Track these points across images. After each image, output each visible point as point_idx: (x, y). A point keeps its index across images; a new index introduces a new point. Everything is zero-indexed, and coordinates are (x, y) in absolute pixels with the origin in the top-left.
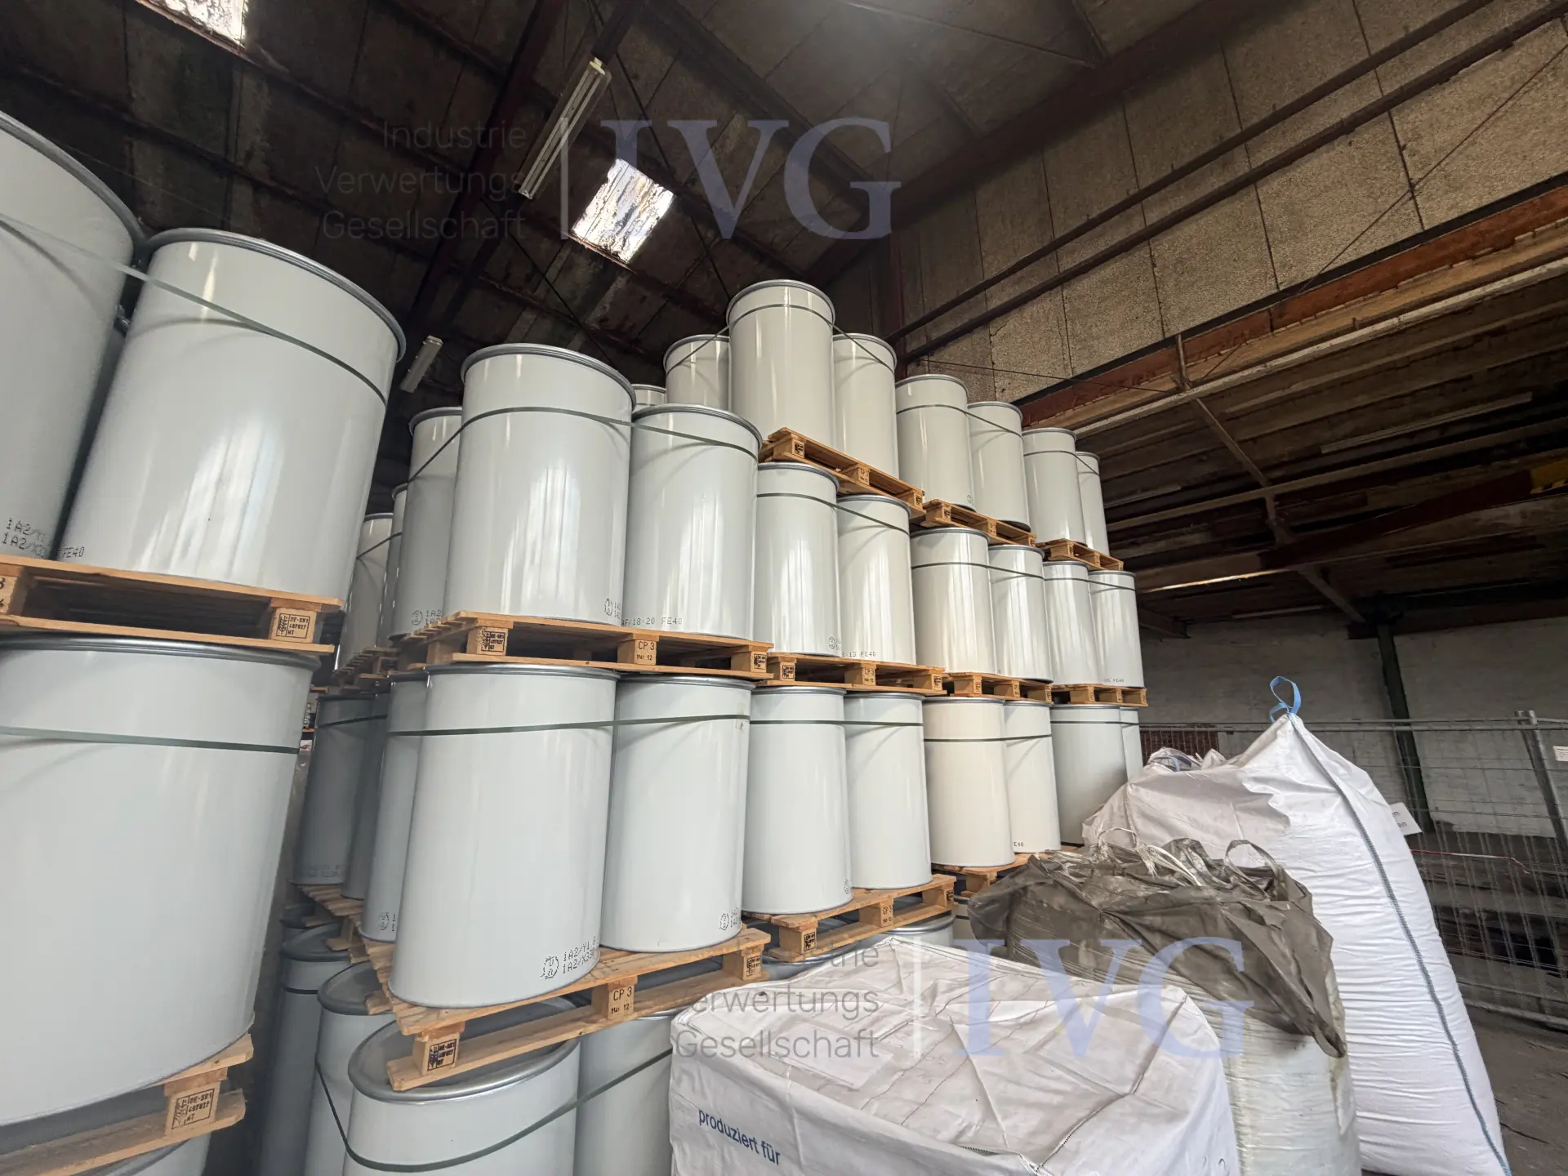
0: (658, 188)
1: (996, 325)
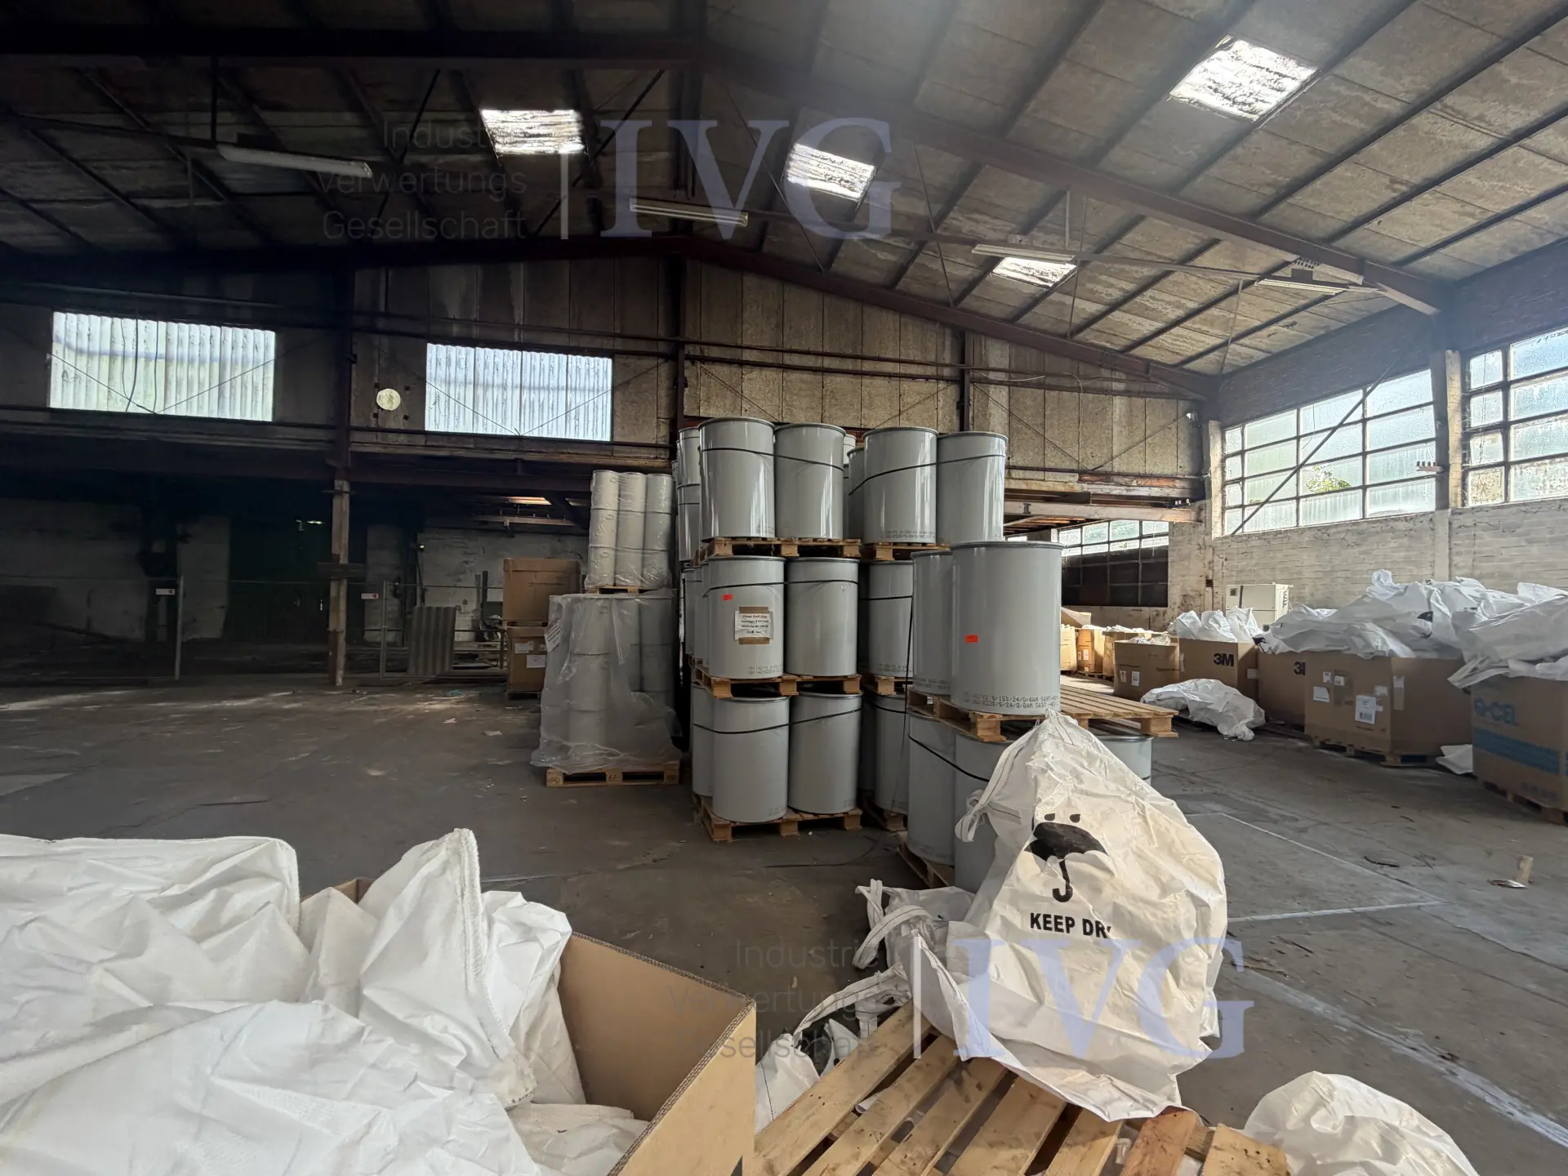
0: (578, 140)
1: (746, 369)
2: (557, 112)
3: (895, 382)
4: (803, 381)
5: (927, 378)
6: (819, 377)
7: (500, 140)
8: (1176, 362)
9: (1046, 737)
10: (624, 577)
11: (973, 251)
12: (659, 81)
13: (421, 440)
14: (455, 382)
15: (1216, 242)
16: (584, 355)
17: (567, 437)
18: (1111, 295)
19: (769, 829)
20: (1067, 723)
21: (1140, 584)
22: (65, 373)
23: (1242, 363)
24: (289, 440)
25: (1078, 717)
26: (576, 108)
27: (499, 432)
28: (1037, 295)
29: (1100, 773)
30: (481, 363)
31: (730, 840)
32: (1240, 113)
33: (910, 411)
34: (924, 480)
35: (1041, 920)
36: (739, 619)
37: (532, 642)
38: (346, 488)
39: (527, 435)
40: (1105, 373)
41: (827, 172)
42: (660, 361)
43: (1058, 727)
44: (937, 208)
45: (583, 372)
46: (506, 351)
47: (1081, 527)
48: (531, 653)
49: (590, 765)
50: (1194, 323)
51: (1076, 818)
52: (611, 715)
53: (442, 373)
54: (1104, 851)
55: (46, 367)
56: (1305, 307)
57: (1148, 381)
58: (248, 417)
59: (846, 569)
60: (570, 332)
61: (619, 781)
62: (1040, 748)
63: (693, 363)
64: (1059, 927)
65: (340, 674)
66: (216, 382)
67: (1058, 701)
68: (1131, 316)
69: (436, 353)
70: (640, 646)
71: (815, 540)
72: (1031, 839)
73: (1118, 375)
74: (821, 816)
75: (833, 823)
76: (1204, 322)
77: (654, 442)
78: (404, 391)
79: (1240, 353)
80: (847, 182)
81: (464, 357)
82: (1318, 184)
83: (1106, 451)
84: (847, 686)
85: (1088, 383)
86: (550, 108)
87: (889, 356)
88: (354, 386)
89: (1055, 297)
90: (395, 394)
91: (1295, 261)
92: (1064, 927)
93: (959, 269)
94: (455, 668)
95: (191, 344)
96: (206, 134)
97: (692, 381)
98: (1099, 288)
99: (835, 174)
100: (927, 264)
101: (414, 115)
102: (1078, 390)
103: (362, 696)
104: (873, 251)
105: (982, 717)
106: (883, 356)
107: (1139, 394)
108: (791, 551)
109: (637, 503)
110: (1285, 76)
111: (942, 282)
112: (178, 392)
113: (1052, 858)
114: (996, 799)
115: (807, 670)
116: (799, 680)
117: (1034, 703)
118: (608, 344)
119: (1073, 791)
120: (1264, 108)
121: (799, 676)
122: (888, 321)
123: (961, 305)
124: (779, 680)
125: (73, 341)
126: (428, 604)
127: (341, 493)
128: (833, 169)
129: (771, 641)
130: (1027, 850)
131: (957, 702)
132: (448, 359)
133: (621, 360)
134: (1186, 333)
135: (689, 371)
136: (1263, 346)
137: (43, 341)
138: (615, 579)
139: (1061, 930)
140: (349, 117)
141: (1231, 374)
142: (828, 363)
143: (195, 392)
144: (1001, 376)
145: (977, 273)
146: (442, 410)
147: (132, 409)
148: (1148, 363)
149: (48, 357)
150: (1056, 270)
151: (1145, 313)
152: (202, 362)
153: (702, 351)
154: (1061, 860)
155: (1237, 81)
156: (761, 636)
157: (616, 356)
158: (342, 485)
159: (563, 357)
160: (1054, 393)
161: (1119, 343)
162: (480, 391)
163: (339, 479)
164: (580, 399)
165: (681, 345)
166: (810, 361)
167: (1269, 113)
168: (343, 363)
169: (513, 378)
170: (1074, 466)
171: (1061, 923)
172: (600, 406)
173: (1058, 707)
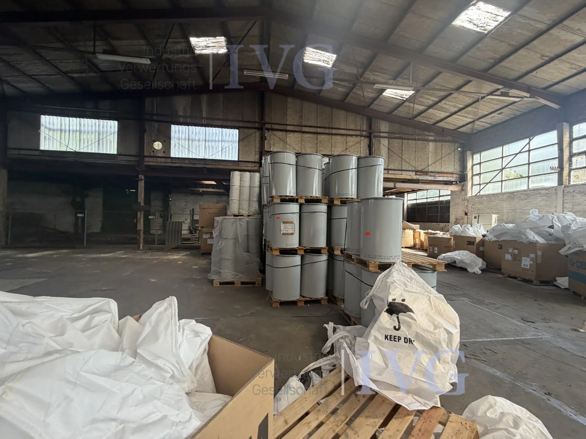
0: (225, 48)
1: (288, 133)
2: (217, 38)
3: (344, 137)
4: (309, 137)
5: (357, 136)
6: (316, 136)
7: (197, 49)
8: (454, 128)
9: (395, 270)
10: (242, 210)
11: (374, 87)
12: (255, 25)
13: (169, 160)
14: (182, 139)
15: (470, 81)
16: (228, 128)
17: (222, 159)
18: (428, 103)
19: (294, 303)
20: (403, 265)
21: (439, 214)
22: (45, 137)
23: (480, 128)
24: (123, 161)
25: (408, 264)
26: (225, 36)
27: (197, 157)
28: (400, 103)
29: (414, 284)
30: (191, 132)
31: (279, 306)
32: (480, 31)
33: (350, 148)
34: (353, 174)
35: (389, 337)
36: (282, 226)
37: (209, 234)
38: (143, 178)
39: (207, 158)
40: (426, 133)
41: (319, 57)
42: (256, 130)
43: (400, 267)
44: (361, 71)
45: (228, 135)
46: (200, 127)
47: (416, 192)
48: (209, 238)
49: (229, 279)
50: (462, 113)
51: (403, 300)
52: (236, 260)
53: (177, 136)
54: (413, 313)
55: (38, 135)
56: (506, 106)
57: (443, 136)
58: (108, 153)
59: (323, 208)
60: (223, 120)
61: (239, 285)
62: (392, 274)
63: (268, 131)
64: (395, 340)
65: (141, 245)
66: (97, 140)
67: (400, 257)
68: (436, 111)
69: (174, 128)
70: (248, 236)
71: (311, 197)
72: (387, 307)
73: (431, 134)
74: (313, 299)
75: (317, 301)
76: (466, 113)
77: (254, 161)
78: (163, 142)
79: (480, 125)
80: (326, 61)
81: (184, 129)
82: (512, 58)
83: (426, 163)
84: (322, 251)
85: (419, 137)
86: (215, 36)
87: (342, 127)
88: (145, 141)
89: (407, 104)
90: (160, 143)
91: (502, 88)
92: (397, 340)
93: (369, 94)
94: (182, 243)
95: (88, 126)
96: (91, 49)
97: (268, 138)
98: (423, 100)
99: (322, 59)
100: (356, 92)
101: (165, 40)
102: (415, 140)
103: (149, 253)
104: (336, 87)
105: (371, 263)
106: (340, 127)
107: (439, 141)
108: (302, 201)
109: (247, 183)
110: (498, 15)
111: (363, 99)
112: (84, 143)
113: (394, 315)
114: (375, 293)
115: (308, 245)
116: (305, 248)
117: (391, 258)
118: (237, 124)
119: (403, 290)
120: (490, 28)
121: (304, 247)
122: (342, 114)
123: (370, 108)
124: (297, 249)
125: (48, 125)
126: (172, 221)
127: (141, 180)
128: (321, 56)
129: (294, 234)
130: (385, 312)
131: (362, 257)
132: (179, 131)
133: (242, 130)
134: (459, 117)
135: (267, 134)
136: (489, 122)
137: (37, 126)
138: (239, 211)
139: (396, 341)
140: (143, 42)
141: (476, 133)
142: (319, 130)
143: (90, 144)
144: (386, 135)
145: (377, 95)
146: (177, 149)
147: (68, 150)
148: (443, 129)
149: (39, 131)
150: (407, 93)
151: (442, 109)
152: (92, 133)
153: (271, 126)
154: (397, 316)
155: (479, 18)
156: (290, 232)
157: (240, 128)
158: (142, 177)
159: (221, 129)
160: (406, 141)
161: (432, 121)
162: (190, 142)
163: (140, 175)
164: (227, 145)
165: (265, 124)
166: (312, 130)
167: (492, 30)
168: (142, 132)
169: (202, 137)
170: (414, 169)
171: (396, 339)
172: (234, 147)
173: (401, 259)
